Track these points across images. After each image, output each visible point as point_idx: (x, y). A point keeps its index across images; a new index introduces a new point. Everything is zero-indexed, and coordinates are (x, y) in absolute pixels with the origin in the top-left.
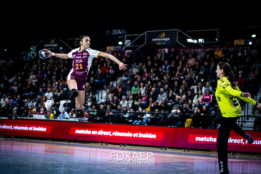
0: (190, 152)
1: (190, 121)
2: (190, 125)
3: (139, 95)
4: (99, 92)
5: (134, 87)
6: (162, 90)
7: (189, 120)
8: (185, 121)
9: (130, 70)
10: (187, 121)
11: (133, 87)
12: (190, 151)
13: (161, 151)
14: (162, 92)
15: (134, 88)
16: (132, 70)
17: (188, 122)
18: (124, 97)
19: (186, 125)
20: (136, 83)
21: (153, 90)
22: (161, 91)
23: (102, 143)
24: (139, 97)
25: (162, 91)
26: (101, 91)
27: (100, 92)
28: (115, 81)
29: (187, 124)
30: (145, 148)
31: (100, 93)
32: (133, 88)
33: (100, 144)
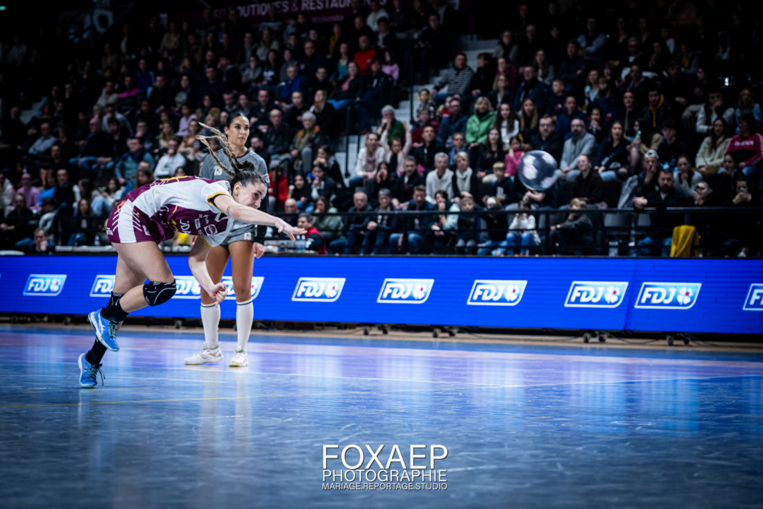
0: (691, 346)
1: (688, 231)
2: (689, 250)
3: (494, 148)
4: (348, 143)
5: (475, 118)
6: (577, 125)
7: (683, 228)
8: (670, 234)
9: (460, 57)
10: (678, 232)
11: (470, 120)
12: (690, 343)
13: (585, 346)
14: (576, 131)
15: (474, 121)
16: (465, 60)
17: (681, 236)
18: (440, 157)
19: (674, 248)
20: (480, 103)
21: (543, 125)
22: (573, 129)
23: (368, 328)
24: (496, 155)
25: (579, 129)
26: (356, 138)
27: (353, 143)
28: (406, 99)
29: (677, 244)
30: (525, 340)
31: (353, 147)
32: (473, 123)
33: (362, 332)
